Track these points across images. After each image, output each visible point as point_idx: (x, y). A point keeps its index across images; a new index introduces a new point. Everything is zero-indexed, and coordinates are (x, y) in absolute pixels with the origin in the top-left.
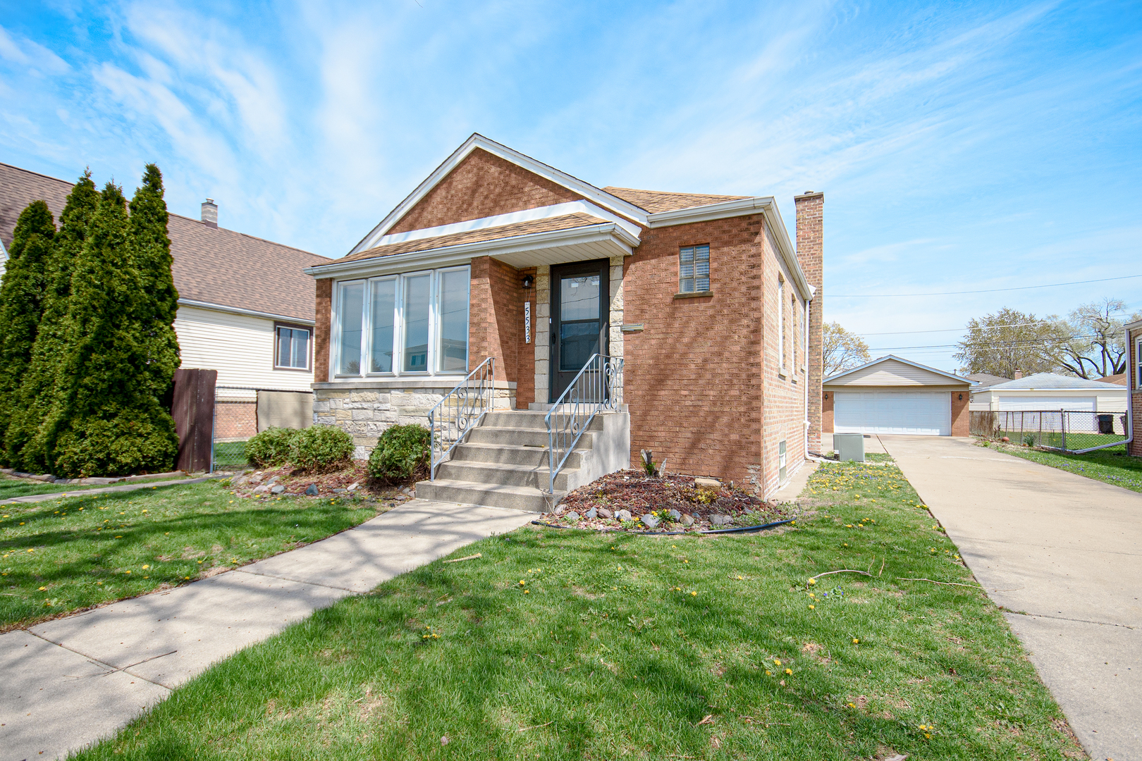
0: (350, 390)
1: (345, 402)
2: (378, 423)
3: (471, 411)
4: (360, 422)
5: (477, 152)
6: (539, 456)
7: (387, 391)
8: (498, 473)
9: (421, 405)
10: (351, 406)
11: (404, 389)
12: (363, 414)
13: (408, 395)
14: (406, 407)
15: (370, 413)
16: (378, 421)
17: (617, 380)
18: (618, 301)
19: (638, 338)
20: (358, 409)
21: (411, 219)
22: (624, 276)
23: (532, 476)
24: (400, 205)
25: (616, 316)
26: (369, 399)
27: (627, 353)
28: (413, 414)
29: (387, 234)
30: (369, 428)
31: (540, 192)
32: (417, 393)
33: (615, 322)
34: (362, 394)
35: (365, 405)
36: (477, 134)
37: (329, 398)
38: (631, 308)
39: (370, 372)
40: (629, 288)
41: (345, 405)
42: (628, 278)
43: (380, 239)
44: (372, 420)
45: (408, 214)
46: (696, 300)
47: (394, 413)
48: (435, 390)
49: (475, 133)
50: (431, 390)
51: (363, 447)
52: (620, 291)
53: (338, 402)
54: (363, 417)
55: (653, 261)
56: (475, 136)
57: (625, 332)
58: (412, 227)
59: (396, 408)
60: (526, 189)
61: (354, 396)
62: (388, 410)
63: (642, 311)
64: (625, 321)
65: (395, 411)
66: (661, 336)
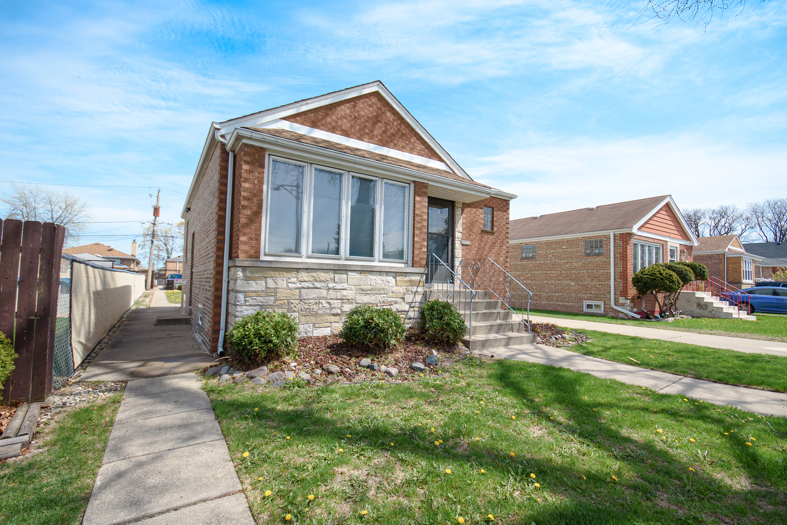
0: (298, 270)
1: (290, 281)
2: (331, 301)
3: (417, 289)
4: (310, 301)
5: (376, 94)
6: (496, 315)
7: (344, 272)
8: (495, 327)
9: (377, 285)
10: (300, 286)
11: (361, 272)
12: (315, 293)
13: (364, 277)
14: (363, 287)
15: (324, 293)
16: (332, 299)
17: (458, 269)
18: (459, 228)
19: (467, 248)
20: (308, 288)
21: (314, 118)
22: (462, 213)
23: (510, 326)
24: (306, 100)
25: (458, 235)
26: (322, 279)
27: (463, 256)
28: (369, 292)
29: (285, 119)
30: (321, 306)
31: (420, 147)
32: (373, 275)
33: (458, 238)
34: (314, 274)
35: (318, 285)
36: (381, 82)
37: (266, 277)
38: (465, 232)
39: (310, 253)
40: (464, 221)
41: (290, 284)
42: (464, 215)
43: (276, 121)
44: (326, 299)
45: (310, 111)
46: (489, 234)
47: (351, 292)
48: (388, 274)
49: (379, 81)
50: (385, 273)
51: (311, 325)
52: (461, 222)
53: (279, 281)
54: (314, 296)
55: (474, 210)
56: (378, 83)
57: (463, 245)
58: (314, 125)
59: (352, 288)
60: (412, 140)
61: (304, 275)
62: (345, 289)
63: (470, 235)
64: (462, 239)
65: (352, 290)
66: (476, 249)
